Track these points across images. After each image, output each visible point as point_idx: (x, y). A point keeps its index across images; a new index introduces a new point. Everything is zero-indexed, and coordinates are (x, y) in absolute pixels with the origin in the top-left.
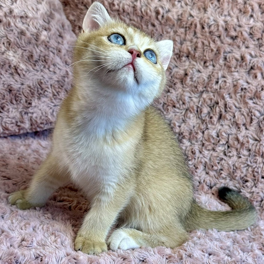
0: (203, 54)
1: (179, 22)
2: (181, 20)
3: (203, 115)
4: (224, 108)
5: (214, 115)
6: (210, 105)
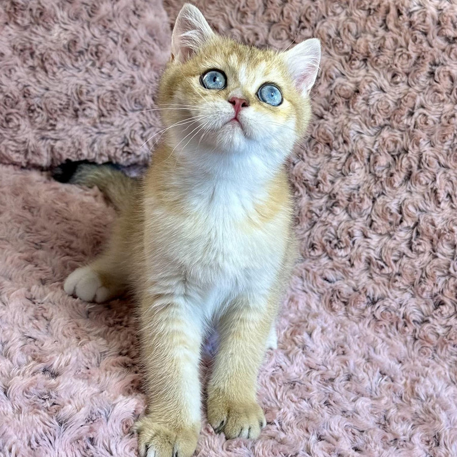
0: (393, 59)
3: (378, 169)
4: (417, 162)
5: (397, 171)
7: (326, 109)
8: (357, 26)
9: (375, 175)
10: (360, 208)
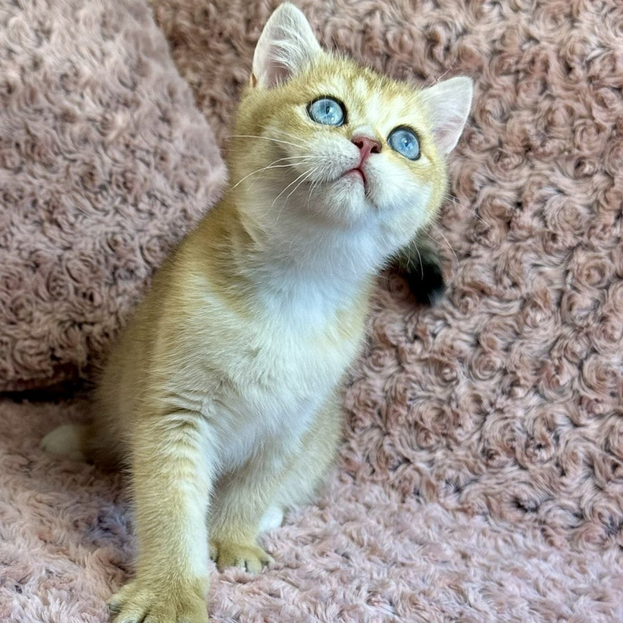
0: (573, 140)
1: (496, 60)
2: (501, 52)
3: (577, 314)
6: (600, 282)
8: (500, 102)
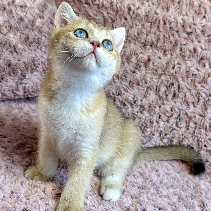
0: (164, 44)
2: (148, 16)
3: (161, 93)
4: (177, 89)
5: (169, 93)
6: (167, 85)
7: (136, 69)
8: (146, 30)
9: (159, 96)
10: (154, 111)
